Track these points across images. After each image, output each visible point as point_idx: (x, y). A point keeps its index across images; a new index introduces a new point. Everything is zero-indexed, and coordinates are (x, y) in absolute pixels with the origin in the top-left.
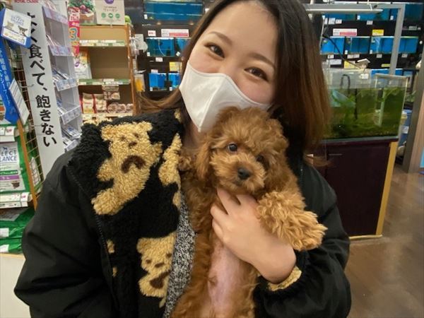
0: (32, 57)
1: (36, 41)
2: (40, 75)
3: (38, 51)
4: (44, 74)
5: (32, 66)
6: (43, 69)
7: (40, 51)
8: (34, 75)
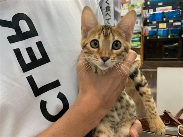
0: (107, 11)
1: (109, 4)
2: (109, 19)
3: (109, 9)
4: (110, 19)
5: (106, 15)
6: (110, 16)
7: (110, 8)
8: (106, 19)
